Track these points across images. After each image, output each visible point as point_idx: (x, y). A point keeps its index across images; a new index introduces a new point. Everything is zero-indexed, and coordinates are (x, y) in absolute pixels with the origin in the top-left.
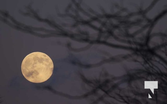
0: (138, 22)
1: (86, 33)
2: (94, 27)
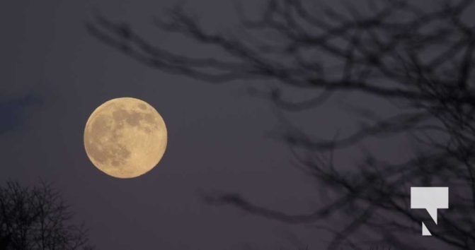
0: (440, 36)
1: (317, 67)
2: (335, 51)
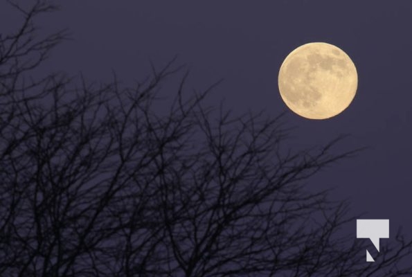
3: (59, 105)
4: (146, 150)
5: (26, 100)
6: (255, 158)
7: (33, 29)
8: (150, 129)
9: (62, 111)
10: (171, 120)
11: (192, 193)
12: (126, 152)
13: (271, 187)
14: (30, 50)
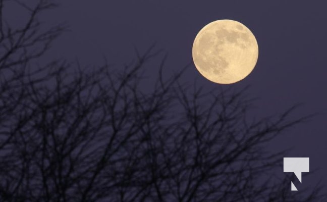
3: (61, 86)
4: (134, 121)
5: (32, 83)
6: (226, 126)
7: (38, 24)
8: (137, 104)
9: (64, 91)
10: (154, 96)
11: (172, 155)
12: (117, 123)
13: (240, 149)
14: (35, 41)
